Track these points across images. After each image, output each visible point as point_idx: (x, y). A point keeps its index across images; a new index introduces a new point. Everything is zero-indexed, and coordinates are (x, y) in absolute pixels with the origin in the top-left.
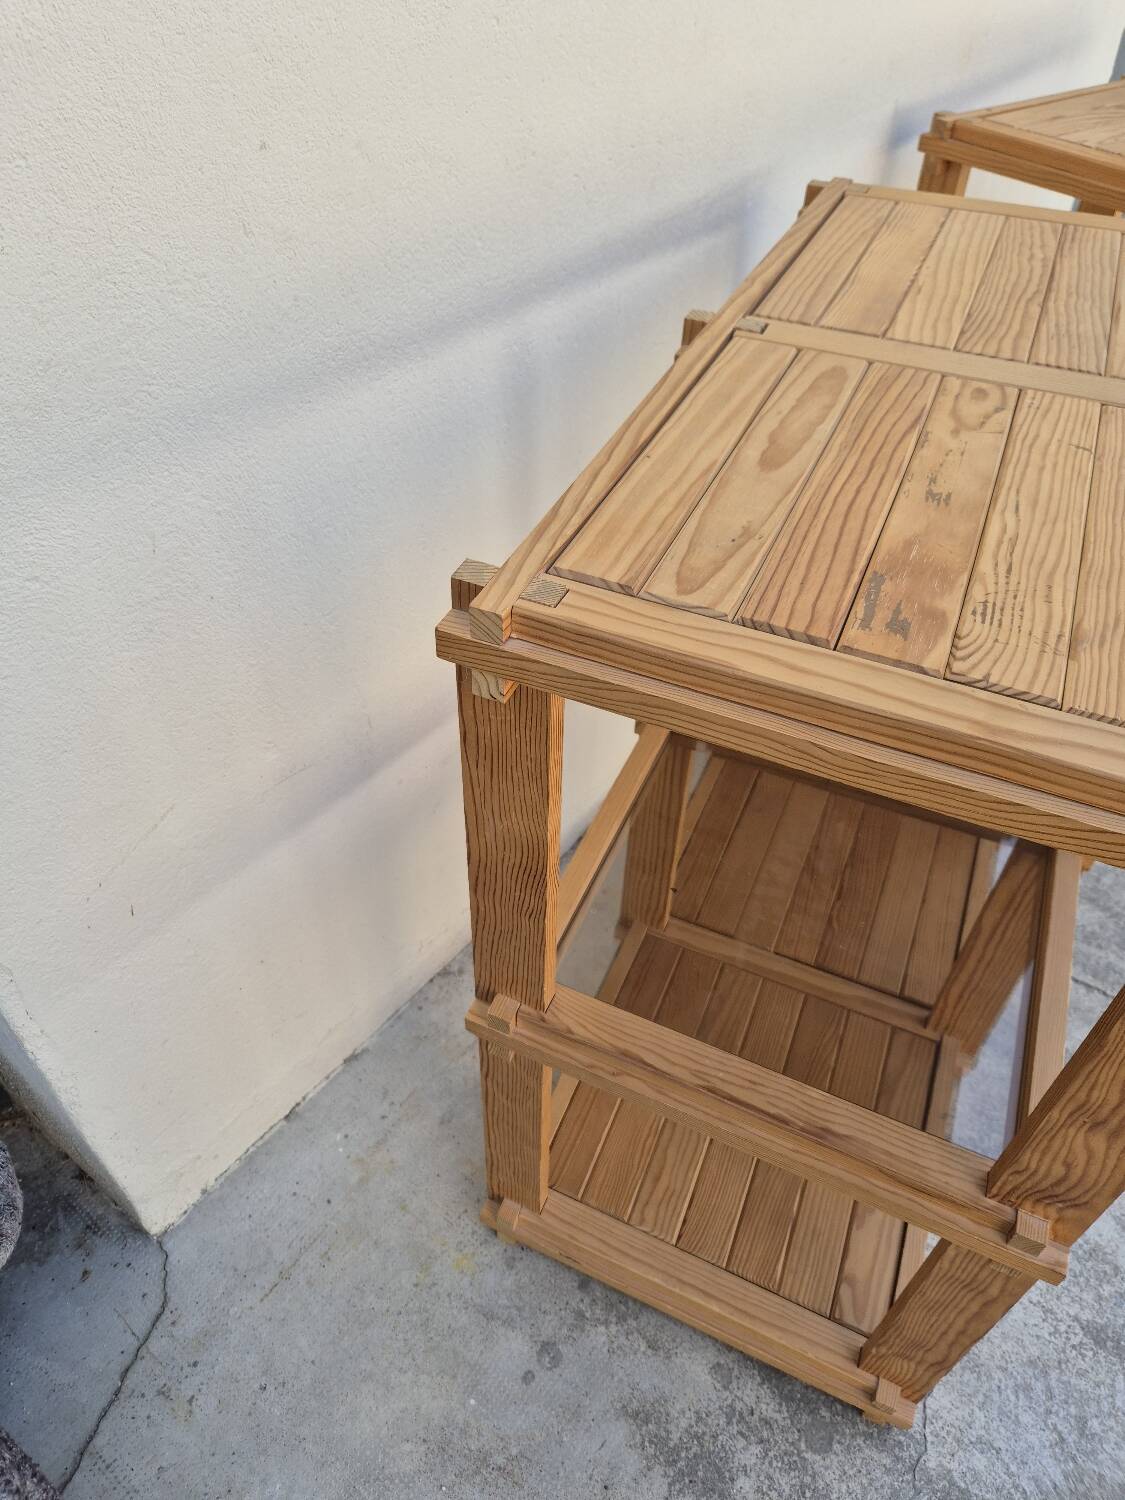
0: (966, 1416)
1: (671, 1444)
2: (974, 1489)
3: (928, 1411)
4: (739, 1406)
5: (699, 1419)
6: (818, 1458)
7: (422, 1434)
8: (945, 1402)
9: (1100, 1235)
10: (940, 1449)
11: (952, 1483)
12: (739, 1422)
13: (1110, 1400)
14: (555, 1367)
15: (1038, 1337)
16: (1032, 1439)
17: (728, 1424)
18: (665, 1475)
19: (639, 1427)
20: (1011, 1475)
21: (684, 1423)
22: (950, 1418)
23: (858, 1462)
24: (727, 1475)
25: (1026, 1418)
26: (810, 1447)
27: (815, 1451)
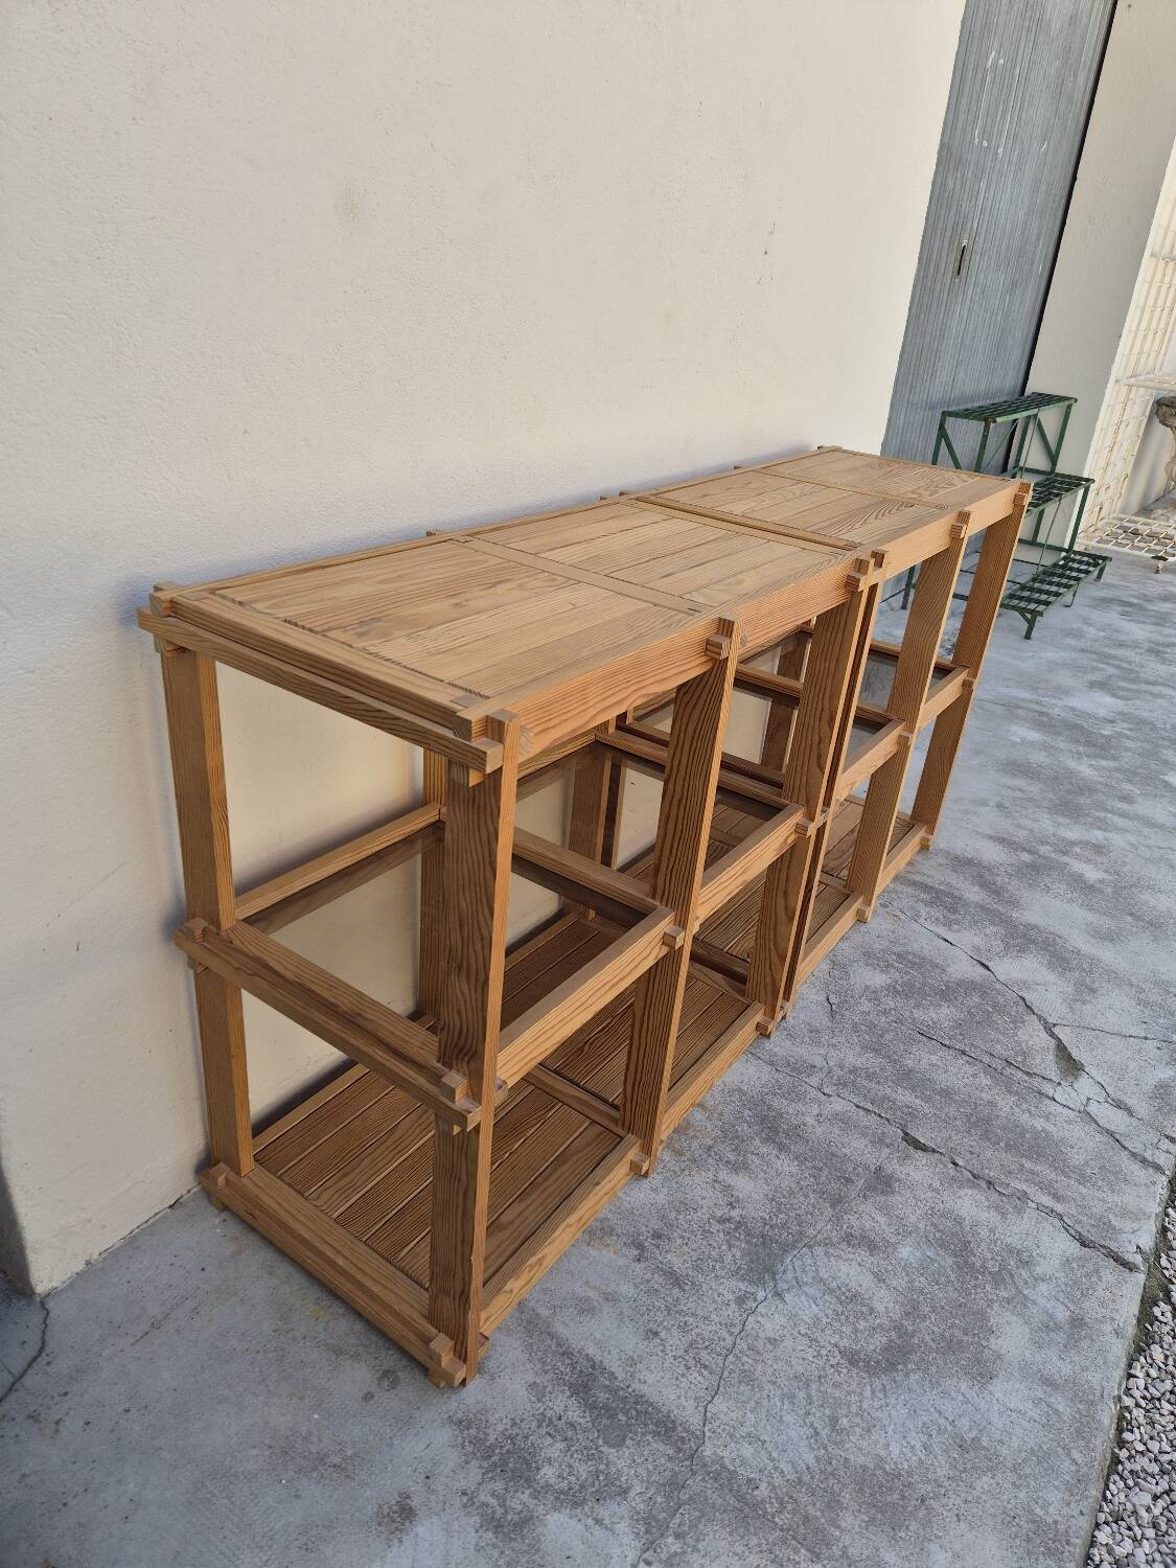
0: (740, 1418)
1: (488, 1444)
2: (741, 1471)
3: (708, 1414)
4: (549, 1413)
5: (514, 1424)
6: (612, 1450)
7: (267, 1441)
8: (723, 1407)
9: (860, 1286)
10: (715, 1442)
11: (723, 1466)
12: (548, 1426)
13: (859, 1404)
14: (393, 1388)
15: (803, 1359)
16: (793, 1433)
17: (539, 1427)
18: (480, 1467)
19: (461, 1431)
20: (772, 1460)
21: (500, 1428)
22: (726, 1419)
23: (647, 1453)
24: (534, 1465)
25: (788, 1418)
26: (606, 1442)
27: (611, 1446)
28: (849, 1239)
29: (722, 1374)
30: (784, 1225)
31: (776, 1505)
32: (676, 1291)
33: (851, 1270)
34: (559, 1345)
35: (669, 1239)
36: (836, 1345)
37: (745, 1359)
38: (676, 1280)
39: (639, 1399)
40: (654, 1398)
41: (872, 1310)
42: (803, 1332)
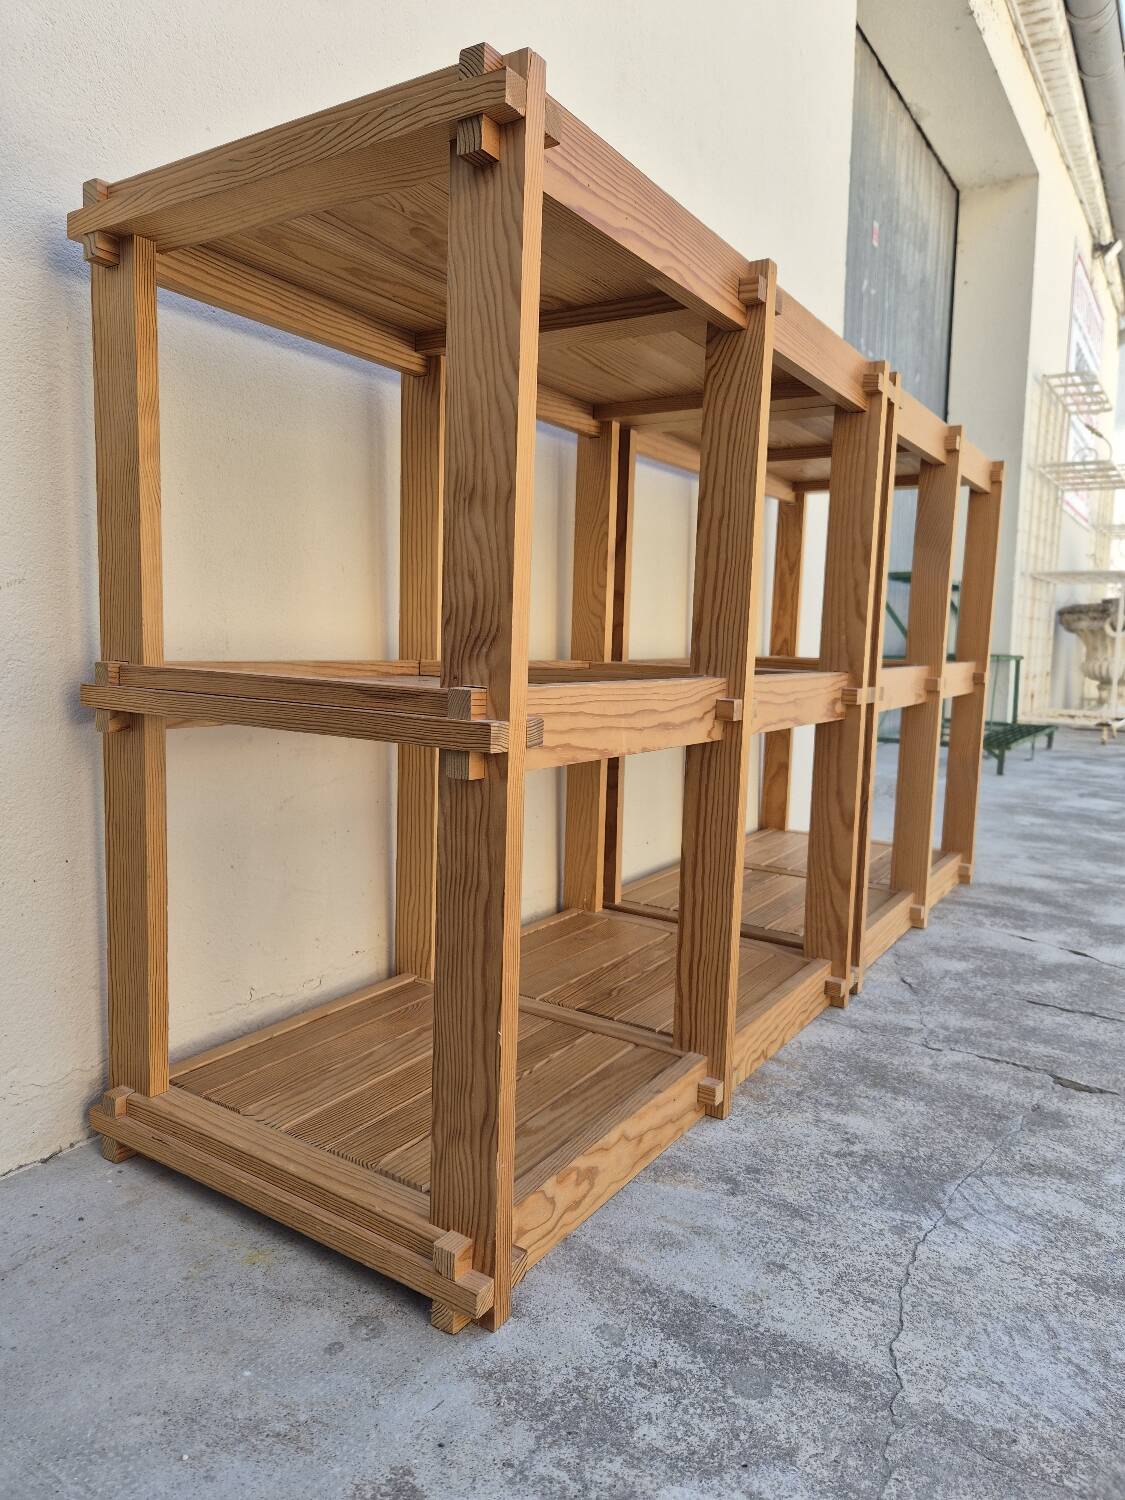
0: (950, 1356)
2: (978, 1420)
3: (896, 1353)
4: (636, 1360)
6: (752, 1401)
8: (918, 1345)
10: (921, 1385)
12: (636, 1375)
17: (622, 1377)
18: (531, 1429)
22: (927, 1359)
23: (811, 1403)
25: (1029, 1355)
27: (748, 1396)
28: (1029, 1168)
29: (902, 1308)
30: (930, 1157)
31: (1057, 1463)
32: (798, 1224)
33: (1048, 1197)
34: (634, 1281)
35: (771, 1173)
36: (1063, 1272)
37: (930, 1290)
38: (796, 1212)
39: (777, 1340)
40: (801, 1337)
41: (1099, 1236)
42: (1008, 1260)
